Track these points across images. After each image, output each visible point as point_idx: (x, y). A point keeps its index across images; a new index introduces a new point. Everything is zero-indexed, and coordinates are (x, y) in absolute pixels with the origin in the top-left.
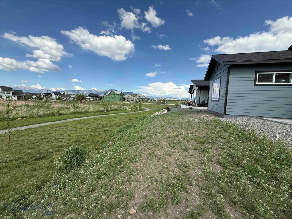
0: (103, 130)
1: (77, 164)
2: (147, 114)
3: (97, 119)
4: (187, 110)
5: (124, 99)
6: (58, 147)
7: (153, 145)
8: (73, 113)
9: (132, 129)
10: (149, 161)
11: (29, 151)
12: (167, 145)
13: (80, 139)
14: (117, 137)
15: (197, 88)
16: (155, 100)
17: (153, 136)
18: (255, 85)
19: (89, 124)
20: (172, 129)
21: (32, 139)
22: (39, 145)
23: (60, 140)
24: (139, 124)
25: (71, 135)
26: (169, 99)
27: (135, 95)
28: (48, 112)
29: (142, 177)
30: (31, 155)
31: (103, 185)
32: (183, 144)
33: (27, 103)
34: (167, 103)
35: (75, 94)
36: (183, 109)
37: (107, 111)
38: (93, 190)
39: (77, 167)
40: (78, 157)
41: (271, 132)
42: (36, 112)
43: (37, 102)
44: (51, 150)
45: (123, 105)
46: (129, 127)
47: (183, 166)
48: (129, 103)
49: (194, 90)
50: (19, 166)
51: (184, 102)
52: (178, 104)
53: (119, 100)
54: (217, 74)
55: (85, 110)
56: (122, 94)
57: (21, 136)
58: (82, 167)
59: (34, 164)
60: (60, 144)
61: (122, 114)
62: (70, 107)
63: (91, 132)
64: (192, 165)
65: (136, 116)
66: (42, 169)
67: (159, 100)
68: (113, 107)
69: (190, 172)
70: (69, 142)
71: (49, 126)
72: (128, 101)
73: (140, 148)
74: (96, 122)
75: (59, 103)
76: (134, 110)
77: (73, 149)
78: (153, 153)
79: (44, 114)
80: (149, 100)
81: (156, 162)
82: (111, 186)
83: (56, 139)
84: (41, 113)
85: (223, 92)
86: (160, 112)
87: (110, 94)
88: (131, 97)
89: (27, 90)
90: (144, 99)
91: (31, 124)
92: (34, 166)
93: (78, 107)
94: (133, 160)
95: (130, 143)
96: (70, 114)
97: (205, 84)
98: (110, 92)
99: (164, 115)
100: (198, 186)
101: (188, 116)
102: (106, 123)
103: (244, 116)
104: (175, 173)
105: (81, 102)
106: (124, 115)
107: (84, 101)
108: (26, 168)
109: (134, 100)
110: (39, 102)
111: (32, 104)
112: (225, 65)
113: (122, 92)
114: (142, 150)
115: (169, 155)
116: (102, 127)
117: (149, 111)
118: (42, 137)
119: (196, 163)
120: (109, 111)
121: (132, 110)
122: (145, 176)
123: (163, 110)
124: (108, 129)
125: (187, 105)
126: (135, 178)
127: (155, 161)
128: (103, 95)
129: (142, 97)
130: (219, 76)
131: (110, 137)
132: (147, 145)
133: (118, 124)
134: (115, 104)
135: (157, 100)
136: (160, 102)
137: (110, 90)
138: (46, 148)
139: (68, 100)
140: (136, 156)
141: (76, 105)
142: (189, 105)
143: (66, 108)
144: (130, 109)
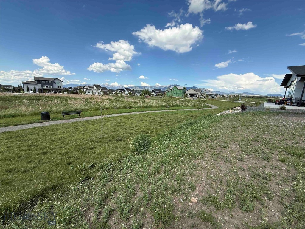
0: (165, 125)
1: (144, 150)
2: (213, 112)
3: (160, 113)
4: (275, 110)
5: (187, 94)
6: (130, 134)
7: (220, 146)
8: (140, 107)
9: (194, 126)
10: (213, 161)
11: (113, 134)
12: (238, 149)
13: (146, 130)
14: (179, 132)
15: (299, 78)
16: (225, 96)
17: (219, 136)
19: (153, 117)
20: (247, 132)
21: (113, 125)
22: (118, 130)
23: (131, 128)
24: (202, 122)
25: (139, 125)
26: (246, 95)
27: (200, 90)
28: (123, 105)
29: (204, 174)
30: (114, 136)
31: (166, 171)
32: (263, 152)
33: (109, 98)
34: (242, 100)
35: (141, 90)
36: (268, 109)
37: (169, 106)
38: (158, 173)
39: (144, 152)
40: (145, 144)
42: (115, 104)
43: (115, 96)
44: (125, 135)
45: (185, 101)
46: (190, 124)
47: (260, 176)
48: (192, 98)
49: (293, 81)
50: (107, 143)
51: (271, 100)
52: (260, 101)
53: (181, 96)
55: (149, 104)
56: (185, 89)
57: (107, 122)
58: (149, 153)
59: (116, 143)
60: (131, 131)
61: (183, 110)
62: (138, 101)
63: (154, 124)
64: (275, 178)
65: (199, 114)
66: (120, 148)
67: (230, 97)
68: (175, 103)
69: (269, 185)
70: (137, 131)
71: (123, 116)
72: (190, 97)
73: (203, 147)
74: (159, 116)
75: (130, 97)
76: (197, 107)
77: (141, 137)
78: (218, 154)
79: (120, 106)
80: (216, 95)
81: (222, 163)
82: (174, 173)
83: (128, 127)
84: (118, 106)
86: (231, 111)
87: (172, 89)
88: (194, 92)
89: (109, 87)
90: (210, 94)
91: (112, 114)
92: (116, 145)
93: (144, 102)
94: (195, 157)
95: (192, 140)
96: (138, 107)
98: (172, 87)
99: (236, 114)
100: (280, 203)
101: (275, 118)
102: (167, 118)
104: (246, 180)
105: (146, 97)
106: (186, 111)
107: (148, 96)
108: (111, 145)
109: (198, 95)
110: (117, 97)
111: (112, 98)
113: (185, 88)
114: (205, 148)
115: (240, 160)
116: (164, 121)
117: (216, 109)
118: (119, 125)
119: (283, 177)
120: (171, 106)
121: (194, 106)
122: (208, 174)
123: (235, 109)
124: (169, 124)
125: (275, 104)
126: (197, 173)
127: (220, 162)
128: (165, 90)
129: (208, 92)
131: (172, 131)
132: (212, 145)
133: (180, 120)
134: (176, 100)
135: (227, 96)
136: (232, 99)
137: (172, 85)
138: (122, 133)
139: (136, 95)
140: (198, 153)
141: (143, 100)
142: (279, 104)
143: (135, 102)
144: (193, 105)
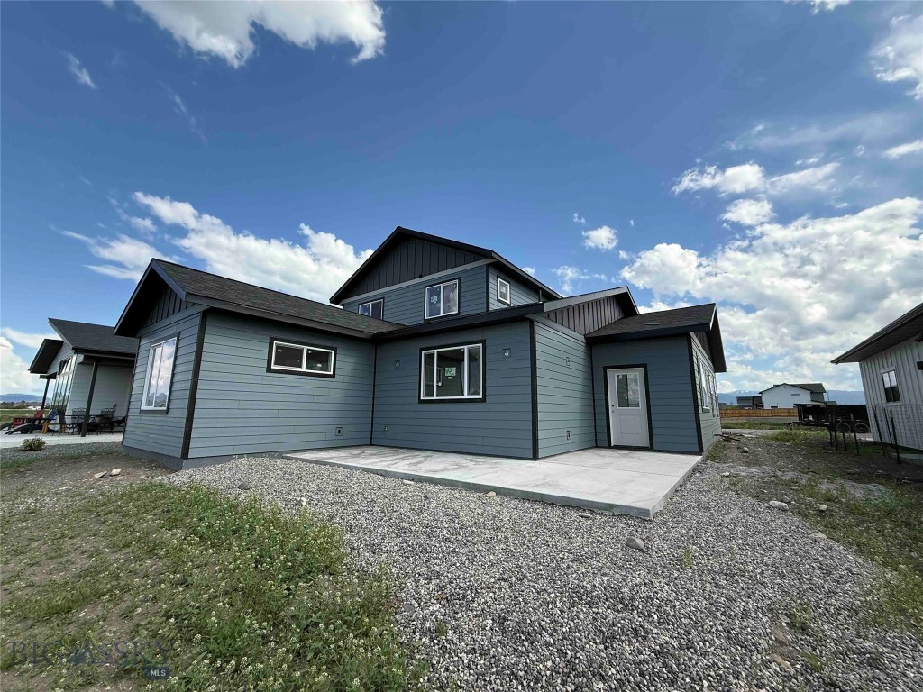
4: (9, 455)
15: (81, 357)
18: (269, 370)
41: (295, 491)
49: (64, 363)
54: (167, 322)
85: (184, 384)
97: (123, 345)
103: (241, 456)
112: (194, 304)
125: (10, 433)
130: (173, 331)
142: (25, 431)
